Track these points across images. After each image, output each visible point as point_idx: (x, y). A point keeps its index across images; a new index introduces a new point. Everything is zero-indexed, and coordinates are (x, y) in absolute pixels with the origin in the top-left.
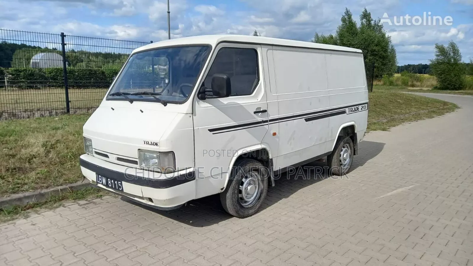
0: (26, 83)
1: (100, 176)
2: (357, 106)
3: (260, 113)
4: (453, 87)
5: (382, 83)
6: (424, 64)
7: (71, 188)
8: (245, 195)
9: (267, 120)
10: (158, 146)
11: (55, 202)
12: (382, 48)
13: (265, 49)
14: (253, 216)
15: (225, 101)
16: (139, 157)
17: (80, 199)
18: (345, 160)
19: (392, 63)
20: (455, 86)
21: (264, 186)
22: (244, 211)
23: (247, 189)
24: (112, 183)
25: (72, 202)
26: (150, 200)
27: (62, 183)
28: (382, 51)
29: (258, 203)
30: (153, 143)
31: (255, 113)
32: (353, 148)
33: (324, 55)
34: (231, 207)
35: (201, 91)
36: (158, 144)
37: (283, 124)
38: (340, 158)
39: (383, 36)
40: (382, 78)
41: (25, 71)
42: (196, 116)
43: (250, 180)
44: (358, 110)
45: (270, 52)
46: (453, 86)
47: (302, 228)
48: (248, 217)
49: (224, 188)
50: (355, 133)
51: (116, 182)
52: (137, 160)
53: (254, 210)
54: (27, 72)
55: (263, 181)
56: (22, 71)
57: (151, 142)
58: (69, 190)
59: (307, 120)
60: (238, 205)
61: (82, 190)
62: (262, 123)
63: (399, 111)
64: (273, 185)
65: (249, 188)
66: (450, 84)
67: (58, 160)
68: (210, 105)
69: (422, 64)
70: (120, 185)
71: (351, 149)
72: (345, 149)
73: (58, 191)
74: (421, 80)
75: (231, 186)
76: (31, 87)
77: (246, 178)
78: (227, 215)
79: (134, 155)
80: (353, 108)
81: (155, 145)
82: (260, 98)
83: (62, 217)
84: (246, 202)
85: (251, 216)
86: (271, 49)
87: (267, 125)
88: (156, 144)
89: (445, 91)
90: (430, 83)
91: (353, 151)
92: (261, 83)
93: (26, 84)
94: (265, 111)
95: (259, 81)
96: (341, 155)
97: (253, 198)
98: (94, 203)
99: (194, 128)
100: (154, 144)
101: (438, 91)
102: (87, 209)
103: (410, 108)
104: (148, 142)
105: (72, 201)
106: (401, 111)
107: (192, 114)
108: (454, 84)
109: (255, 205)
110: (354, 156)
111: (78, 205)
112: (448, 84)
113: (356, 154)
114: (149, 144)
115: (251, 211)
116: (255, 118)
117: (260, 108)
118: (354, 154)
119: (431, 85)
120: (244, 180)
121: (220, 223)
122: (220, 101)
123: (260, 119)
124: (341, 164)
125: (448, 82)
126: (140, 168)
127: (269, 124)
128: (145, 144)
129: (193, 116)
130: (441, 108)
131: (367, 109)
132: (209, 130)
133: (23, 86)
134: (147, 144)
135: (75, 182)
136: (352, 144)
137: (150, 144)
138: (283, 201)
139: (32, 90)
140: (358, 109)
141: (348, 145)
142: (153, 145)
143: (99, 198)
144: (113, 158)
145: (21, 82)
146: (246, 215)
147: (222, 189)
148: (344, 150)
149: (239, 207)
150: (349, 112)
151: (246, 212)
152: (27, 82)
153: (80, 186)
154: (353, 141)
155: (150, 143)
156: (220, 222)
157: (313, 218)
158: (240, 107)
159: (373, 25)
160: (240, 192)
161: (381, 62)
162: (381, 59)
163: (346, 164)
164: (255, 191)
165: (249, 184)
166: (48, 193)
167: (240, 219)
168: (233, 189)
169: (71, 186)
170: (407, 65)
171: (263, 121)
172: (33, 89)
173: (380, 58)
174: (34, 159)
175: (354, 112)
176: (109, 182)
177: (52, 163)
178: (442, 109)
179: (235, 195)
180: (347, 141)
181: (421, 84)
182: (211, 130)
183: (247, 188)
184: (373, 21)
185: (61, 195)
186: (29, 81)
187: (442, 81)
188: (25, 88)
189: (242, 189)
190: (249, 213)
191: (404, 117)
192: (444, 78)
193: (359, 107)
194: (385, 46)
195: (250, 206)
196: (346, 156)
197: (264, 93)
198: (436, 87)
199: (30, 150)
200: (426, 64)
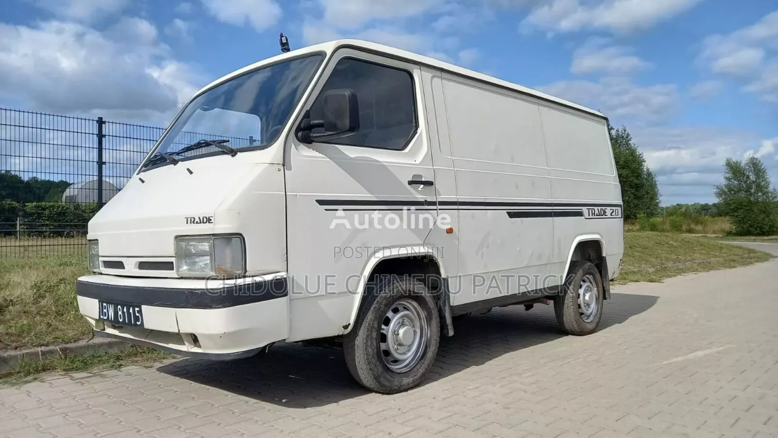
0: (52, 227)
1: (104, 304)
2: (603, 208)
3: (422, 186)
4: (758, 231)
5: (638, 227)
6: (704, 203)
7: (64, 350)
8: (393, 347)
9: (435, 200)
10: (212, 223)
11: (29, 373)
12: (633, 172)
13: (428, 75)
14: (410, 392)
15: (353, 152)
16: (176, 254)
17: (77, 369)
18: (588, 305)
19: (650, 195)
20: (761, 228)
21: (432, 332)
22: (393, 378)
23: (396, 332)
24: (124, 313)
25: (60, 375)
26: (195, 339)
27: (48, 342)
28: (634, 176)
29: (421, 366)
30: (203, 219)
31: (411, 183)
32: (600, 285)
33: (537, 106)
34: (364, 367)
35: (302, 125)
36: (211, 220)
37: (466, 214)
38: (579, 300)
39: (632, 153)
40: (637, 218)
41: (52, 208)
42: (290, 169)
43: (402, 317)
44: (605, 215)
45: (437, 81)
46: (758, 229)
47: (509, 408)
48: (401, 392)
49: (349, 324)
50: (603, 257)
51: (131, 311)
52: (173, 260)
53: (411, 379)
54: (55, 210)
55: (429, 319)
56: (48, 208)
57: (199, 218)
58: (59, 353)
59: (512, 215)
60: (378, 363)
61: (85, 356)
62: (424, 205)
63: (674, 257)
64: (451, 333)
65: (401, 331)
66: (753, 227)
67: (54, 309)
68: (320, 155)
69: (700, 203)
70: (137, 314)
71: (597, 286)
72: (588, 284)
73: (36, 354)
74: (702, 223)
75: (364, 323)
76: (60, 234)
77: (396, 311)
78: (356, 387)
79: (166, 250)
80: (596, 208)
81: (206, 223)
82: (419, 158)
83: (30, 396)
84: (396, 361)
85: (406, 390)
86: (438, 77)
87: (436, 210)
88: (209, 220)
89: (746, 238)
90: (718, 227)
91: (601, 290)
92: (421, 133)
93: (51, 229)
94: (429, 184)
95: (417, 129)
96: (579, 295)
97: (410, 354)
98: (102, 376)
99: (287, 193)
100: (205, 221)
101: (734, 238)
102: (85, 384)
103: (691, 254)
104: (194, 218)
105: (61, 373)
106: (678, 257)
107: (284, 166)
108: (761, 225)
109: (415, 370)
110: (604, 301)
111: (71, 379)
112: (751, 226)
113: (607, 296)
114: (195, 222)
115: (406, 381)
116: (411, 194)
117: (421, 176)
118: (605, 298)
119: (721, 230)
120: (390, 314)
121: (341, 402)
122: (340, 150)
123: (420, 198)
124: (582, 314)
125: (750, 222)
126: (178, 275)
127: (439, 209)
128: (187, 223)
129: (285, 170)
130: (745, 256)
131: (622, 218)
132: (316, 201)
133: (46, 231)
134: (191, 223)
135: (75, 341)
136: (598, 276)
137: (197, 223)
138: (473, 369)
139: (60, 238)
140: (606, 212)
141: (591, 277)
142: (203, 223)
143: (116, 369)
144: (131, 267)
145: (43, 225)
146: (396, 388)
147: (346, 327)
148: (585, 286)
149: (380, 369)
150: (589, 215)
151: (396, 381)
152: (52, 225)
153: (81, 347)
154: (600, 272)
155: (197, 220)
156: (342, 400)
157: (533, 393)
158: (382, 168)
159: (614, 137)
160: (383, 338)
161: (632, 193)
162: (633, 188)
163: (592, 313)
164: (414, 338)
165: (402, 324)
166: (15, 357)
167: (384, 396)
168: (368, 329)
169: (65, 347)
170: (675, 204)
171: (426, 201)
172: (62, 237)
173: (631, 187)
174: (11, 307)
175: (598, 217)
176: (120, 313)
177: (42, 313)
178: (748, 258)
179: (373, 343)
180: (588, 269)
181: (704, 228)
182: (321, 202)
183: (398, 332)
184: (614, 129)
185: (41, 362)
186: (56, 224)
187: (740, 221)
188: (49, 237)
189: (388, 333)
190: (403, 384)
191: (683, 267)
192: (741, 216)
193: (606, 210)
194: (637, 169)
195: (403, 370)
196: (590, 297)
197: (427, 152)
198: (731, 232)
199: (8, 293)
200: (707, 203)
